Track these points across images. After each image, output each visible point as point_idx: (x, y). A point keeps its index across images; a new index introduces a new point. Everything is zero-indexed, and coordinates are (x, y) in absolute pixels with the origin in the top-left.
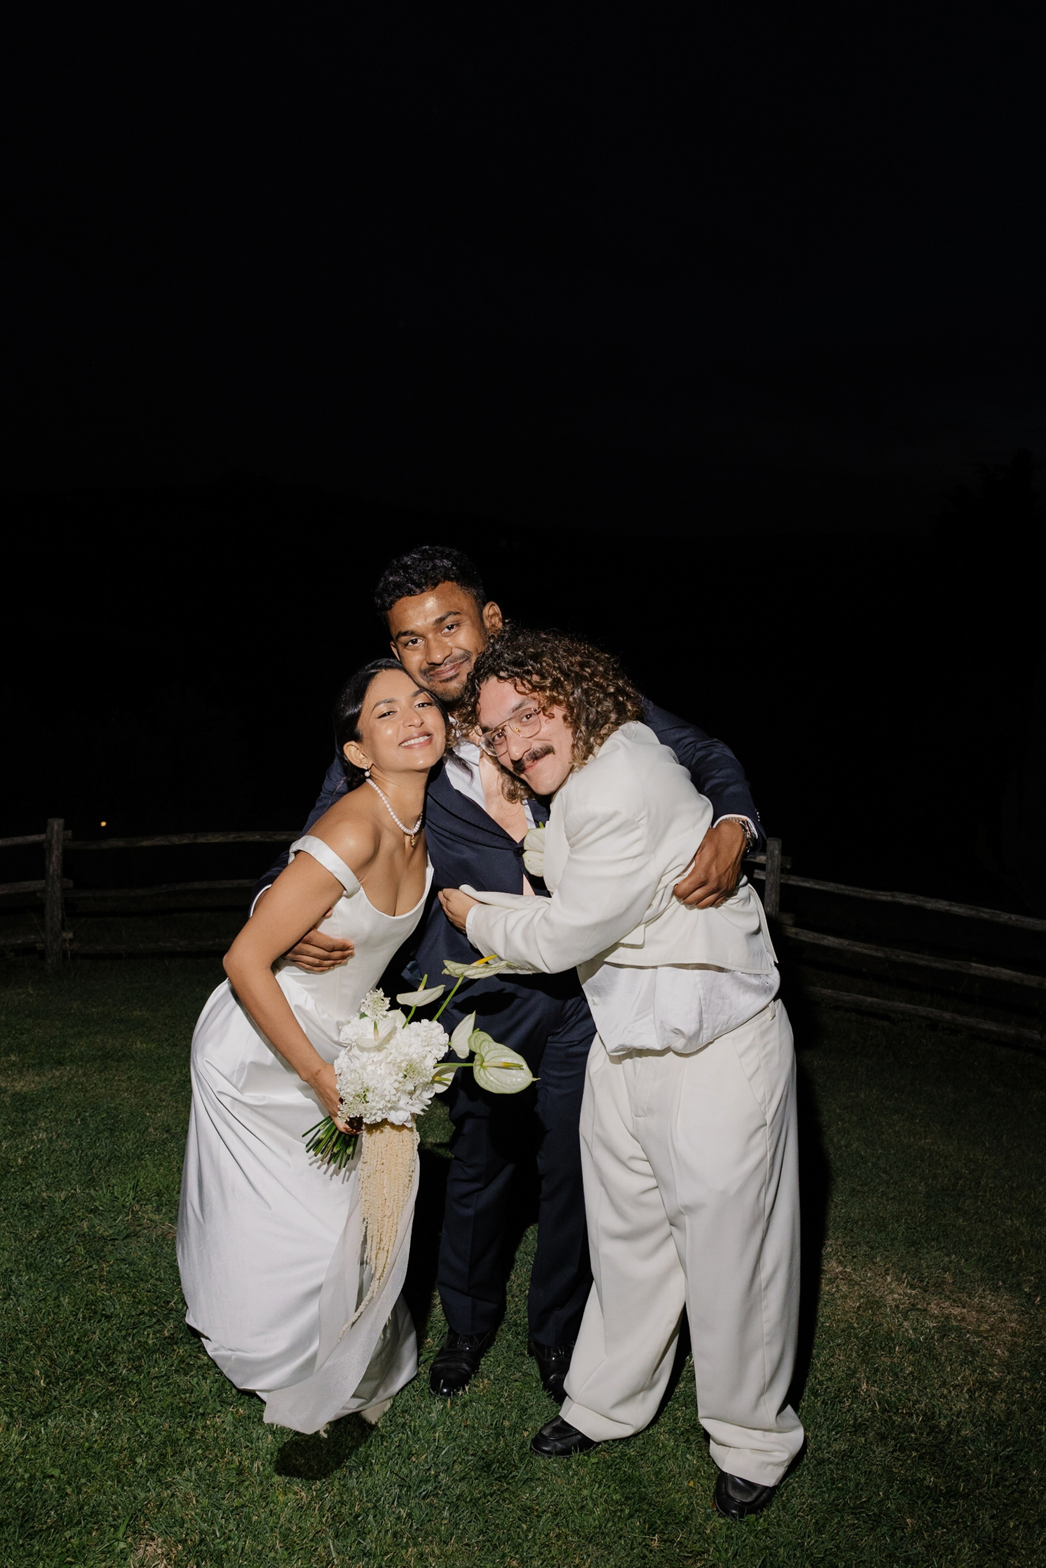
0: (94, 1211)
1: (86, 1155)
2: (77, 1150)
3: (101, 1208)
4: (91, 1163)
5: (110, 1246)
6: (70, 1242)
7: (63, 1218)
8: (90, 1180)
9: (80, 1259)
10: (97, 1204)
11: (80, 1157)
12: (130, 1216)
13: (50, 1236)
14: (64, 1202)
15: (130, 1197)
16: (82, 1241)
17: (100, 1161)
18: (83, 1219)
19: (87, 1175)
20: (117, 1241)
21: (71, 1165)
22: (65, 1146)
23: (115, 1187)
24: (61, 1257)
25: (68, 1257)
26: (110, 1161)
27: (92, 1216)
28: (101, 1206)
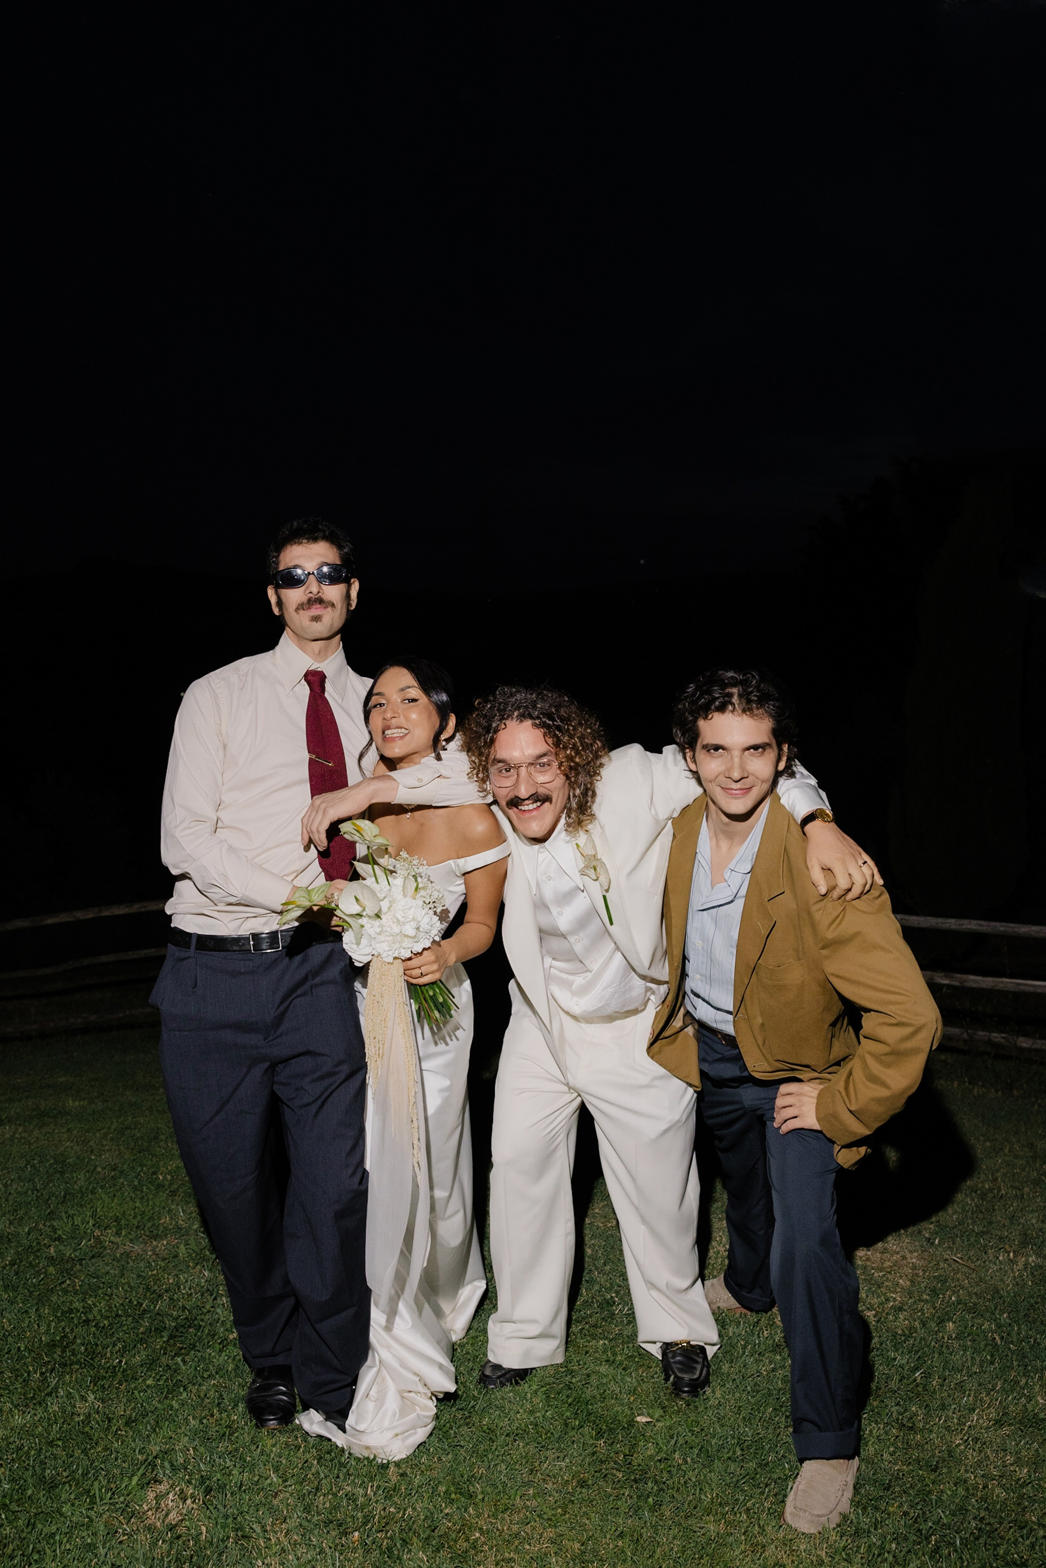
0: (59, 1239)
1: (42, 1194)
2: (32, 1191)
3: (64, 1237)
4: (48, 1200)
5: (78, 1266)
6: (41, 1265)
7: (30, 1246)
8: (49, 1214)
9: (53, 1278)
10: (59, 1232)
11: (37, 1196)
12: (92, 1241)
13: (21, 1261)
14: (29, 1233)
15: (91, 1224)
16: (52, 1264)
17: (56, 1197)
18: (50, 1246)
19: (46, 1210)
20: (84, 1262)
21: (30, 1203)
22: (20, 1189)
23: (75, 1217)
24: (34, 1278)
25: (42, 1276)
26: (65, 1197)
27: (57, 1243)
28: (64, 1235)
